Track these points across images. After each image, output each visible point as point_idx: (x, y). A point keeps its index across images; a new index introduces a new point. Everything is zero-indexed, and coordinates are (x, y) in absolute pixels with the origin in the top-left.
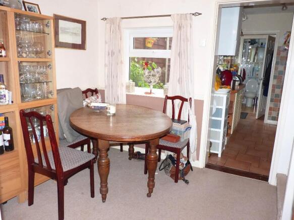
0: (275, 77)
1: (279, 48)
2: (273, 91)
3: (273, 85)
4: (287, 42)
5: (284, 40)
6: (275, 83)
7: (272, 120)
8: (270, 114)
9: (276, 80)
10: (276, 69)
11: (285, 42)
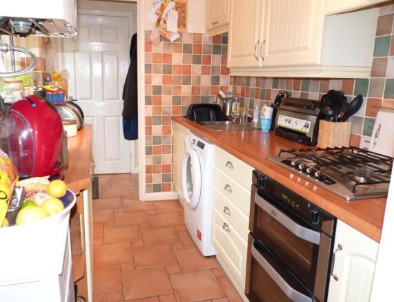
0: (148, 101)
1: (148, 33)
2: (148, 130)
3: (146, 118)
4: (161, 22)
5: (156, 17)
6: (150, 114)
7: (155, 191)
8: (149, 180)
9: (150, 107)
10: (148, 82)
11: (159, 21)
